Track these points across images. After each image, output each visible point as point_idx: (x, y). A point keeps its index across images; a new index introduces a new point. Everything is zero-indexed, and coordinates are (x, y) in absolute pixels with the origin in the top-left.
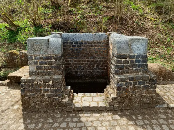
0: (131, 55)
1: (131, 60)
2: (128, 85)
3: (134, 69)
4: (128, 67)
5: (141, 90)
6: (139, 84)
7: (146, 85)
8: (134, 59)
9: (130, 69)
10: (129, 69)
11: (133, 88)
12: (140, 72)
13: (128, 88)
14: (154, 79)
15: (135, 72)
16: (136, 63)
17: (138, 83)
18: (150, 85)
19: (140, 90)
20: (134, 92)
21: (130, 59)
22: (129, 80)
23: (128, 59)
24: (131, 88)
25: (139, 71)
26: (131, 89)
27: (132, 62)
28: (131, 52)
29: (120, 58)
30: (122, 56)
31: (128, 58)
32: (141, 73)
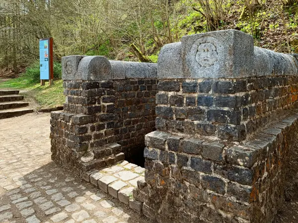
0: (187, 81)
1: (187, 95)
2: (167, 159)
3: (196, 122)
4: (180, 116)
5: (200, 187)
6: (192, 166)
7: (214, 175)
8: (196, 95)
9: (186, 120)
10: (184, 119)
11: (177, 171)
12: (212, 134)
13: (167, 168)
14: (241, 164)
15: (198, 133)
16: (201, 107)
17: (189, 163)
18: (226, 180)
19: (197, 187)
20: (182, 185)
21: (186, 92)
22: (170, 148)
23: (180, 93)
24: (175, 170)
25: (208, 129)
26: (172, 172)
27: (191, 102)
28: (187, 74)
29: (164, 90)
30: (167, 83)
31: (181, 90)
32: (216, 138)
